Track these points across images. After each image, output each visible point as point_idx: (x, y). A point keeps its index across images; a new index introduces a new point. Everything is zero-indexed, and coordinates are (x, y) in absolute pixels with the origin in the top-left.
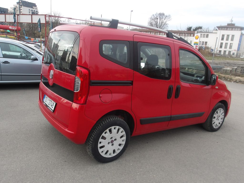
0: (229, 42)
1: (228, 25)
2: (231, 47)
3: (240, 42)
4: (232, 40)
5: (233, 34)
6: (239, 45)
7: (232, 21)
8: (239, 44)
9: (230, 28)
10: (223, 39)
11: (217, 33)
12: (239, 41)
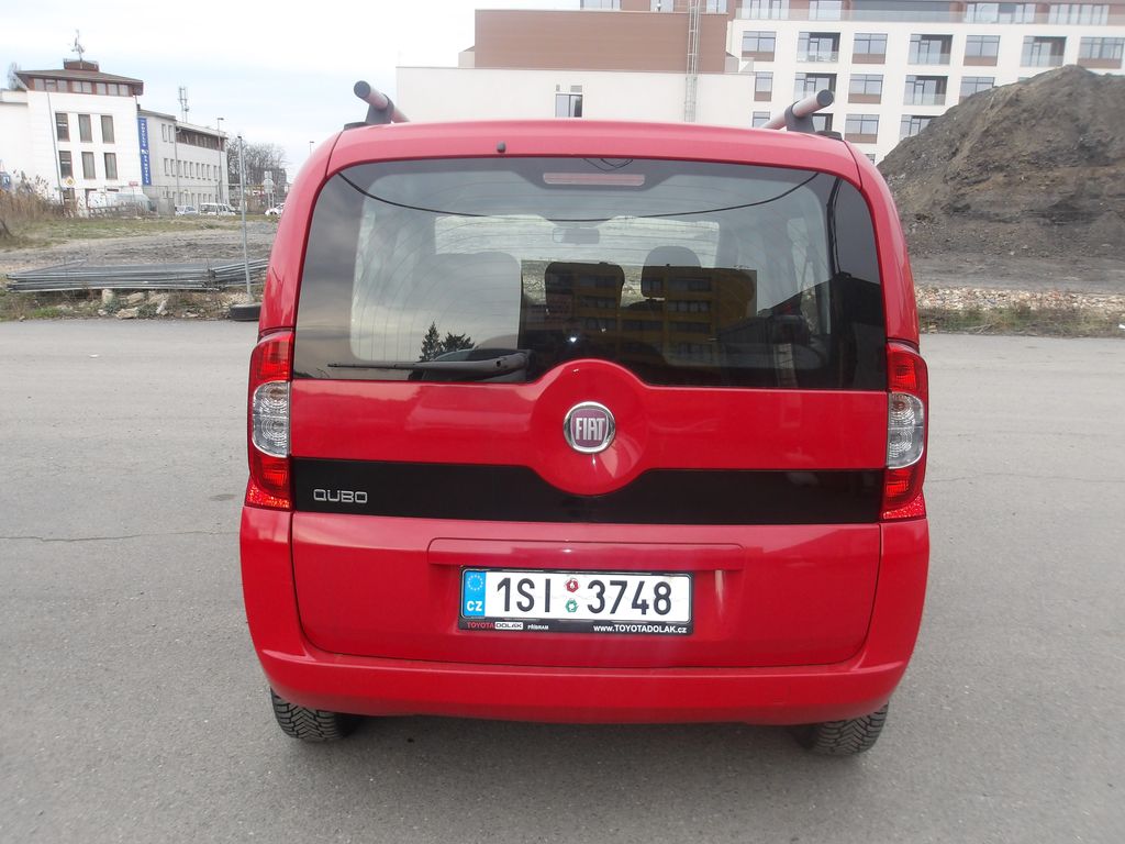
0: (98, 147)
1: (69, 65)
2: (111, 172)
3: (146, 148)
4: (108, 136)
5: (106, 112)
6: (145, 160)
7: (81, 50)
8: (142, 156)
9: (81, 81)
10: (63, 134)
11: (26, 104)
12: (141, 143)
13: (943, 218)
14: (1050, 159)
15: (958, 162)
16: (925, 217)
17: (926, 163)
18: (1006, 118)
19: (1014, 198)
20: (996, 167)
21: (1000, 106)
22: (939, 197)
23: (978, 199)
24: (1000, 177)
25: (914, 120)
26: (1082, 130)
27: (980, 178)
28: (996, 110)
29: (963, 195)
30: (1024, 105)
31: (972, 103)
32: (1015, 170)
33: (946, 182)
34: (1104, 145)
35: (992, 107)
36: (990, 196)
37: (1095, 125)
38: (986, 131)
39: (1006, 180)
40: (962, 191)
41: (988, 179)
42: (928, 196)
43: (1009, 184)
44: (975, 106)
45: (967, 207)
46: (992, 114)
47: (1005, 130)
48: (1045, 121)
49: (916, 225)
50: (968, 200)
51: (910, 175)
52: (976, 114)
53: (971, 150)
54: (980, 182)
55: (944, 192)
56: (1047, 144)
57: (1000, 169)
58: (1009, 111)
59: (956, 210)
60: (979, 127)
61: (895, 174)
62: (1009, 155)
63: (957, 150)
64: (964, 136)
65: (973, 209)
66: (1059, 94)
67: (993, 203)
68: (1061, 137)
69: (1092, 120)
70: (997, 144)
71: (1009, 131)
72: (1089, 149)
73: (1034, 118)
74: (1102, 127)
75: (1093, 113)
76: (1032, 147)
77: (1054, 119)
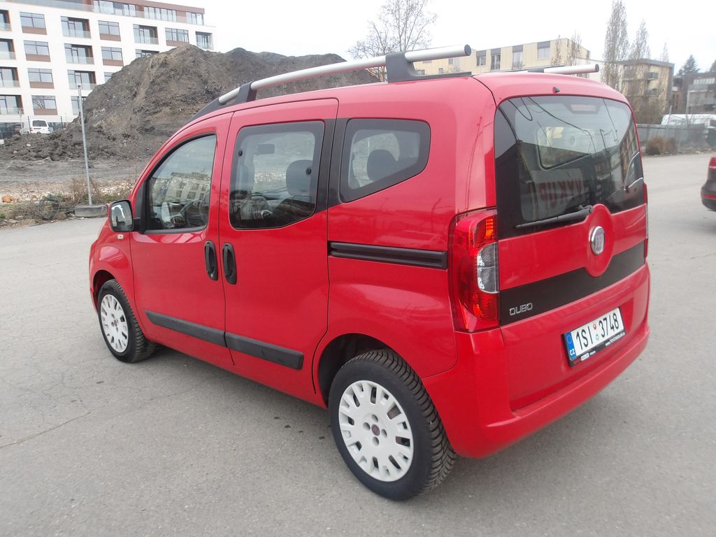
13: (140, 135)
14: (193, 99)
15: (140, 100)
16: (129, 136)
17: (118, 101)
18: (162, 74)
19: (178, 122)
20: (164, 104)
21: (157, 66)
22: (134, 123)
23: (158, 123)
24: (167, 110)
25: (76, 74)
26: (205, 82)
27: (156, 110)
28: (155, 69)
29: (148, 121)
30: (171, 67)
31: (138, 64)
32: (175, 105)
33: (135, 113)
34: (217, 91)
35: (152, 67)
36: (164, 121)
37: (211, 80)
38: (153, 82)
39: (171, 111)
40: (147, 119)
41: (161, 111)
42: (125, 123)
43: (173, 114)
44: (140, 66)
45: (153, 128)
46: (153, 71)
47: (164, 81)
48: (184, 76)
49: (125, 141)
50: (152, 124)
51: (108, 109)
52: (143, 72)
53: (146, 92)
54: (157, 113)
55: (137, 120)
56: (188, 90)
57: (166, 104)
58: (163, 70)
59: (147, 130)
60: (147, 80)
61: (97, 108)
62: (169, 96)
63: (136, 93)
64: (138, 84)
65: (157, 129)
66: (188, 61)
67: (167, 125)
68: (195, 85)
69: (208, 77)
70: (161, 90)
71: (166, 82)
72: (211, 93)
73: (178, 74)
74: (214, 81)
75: (208, 73)
76: (182, 92)
77: (190, 76)
